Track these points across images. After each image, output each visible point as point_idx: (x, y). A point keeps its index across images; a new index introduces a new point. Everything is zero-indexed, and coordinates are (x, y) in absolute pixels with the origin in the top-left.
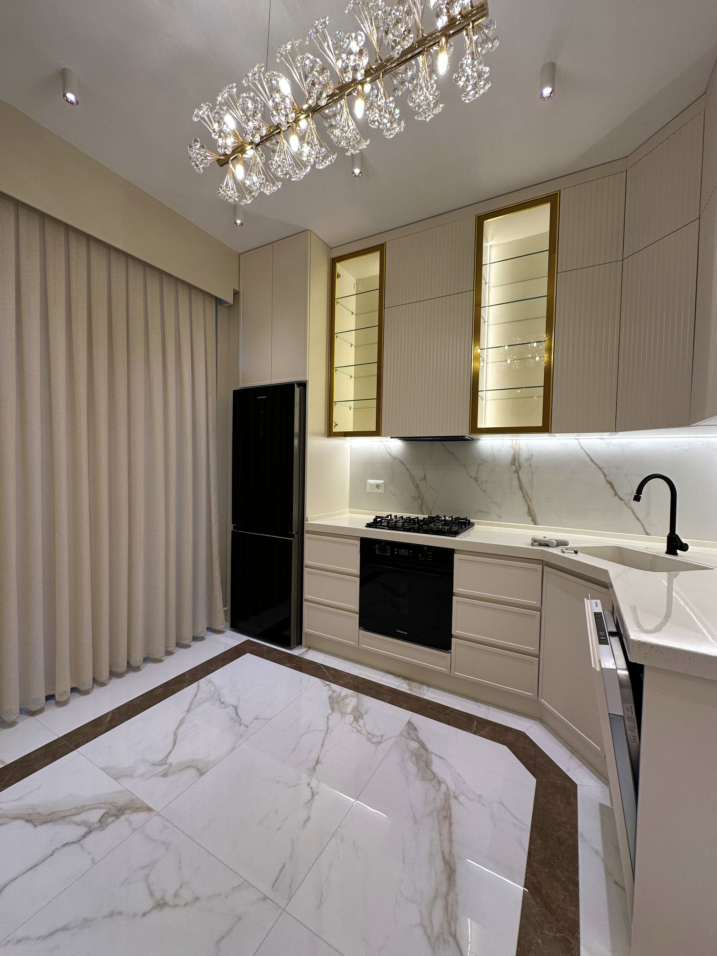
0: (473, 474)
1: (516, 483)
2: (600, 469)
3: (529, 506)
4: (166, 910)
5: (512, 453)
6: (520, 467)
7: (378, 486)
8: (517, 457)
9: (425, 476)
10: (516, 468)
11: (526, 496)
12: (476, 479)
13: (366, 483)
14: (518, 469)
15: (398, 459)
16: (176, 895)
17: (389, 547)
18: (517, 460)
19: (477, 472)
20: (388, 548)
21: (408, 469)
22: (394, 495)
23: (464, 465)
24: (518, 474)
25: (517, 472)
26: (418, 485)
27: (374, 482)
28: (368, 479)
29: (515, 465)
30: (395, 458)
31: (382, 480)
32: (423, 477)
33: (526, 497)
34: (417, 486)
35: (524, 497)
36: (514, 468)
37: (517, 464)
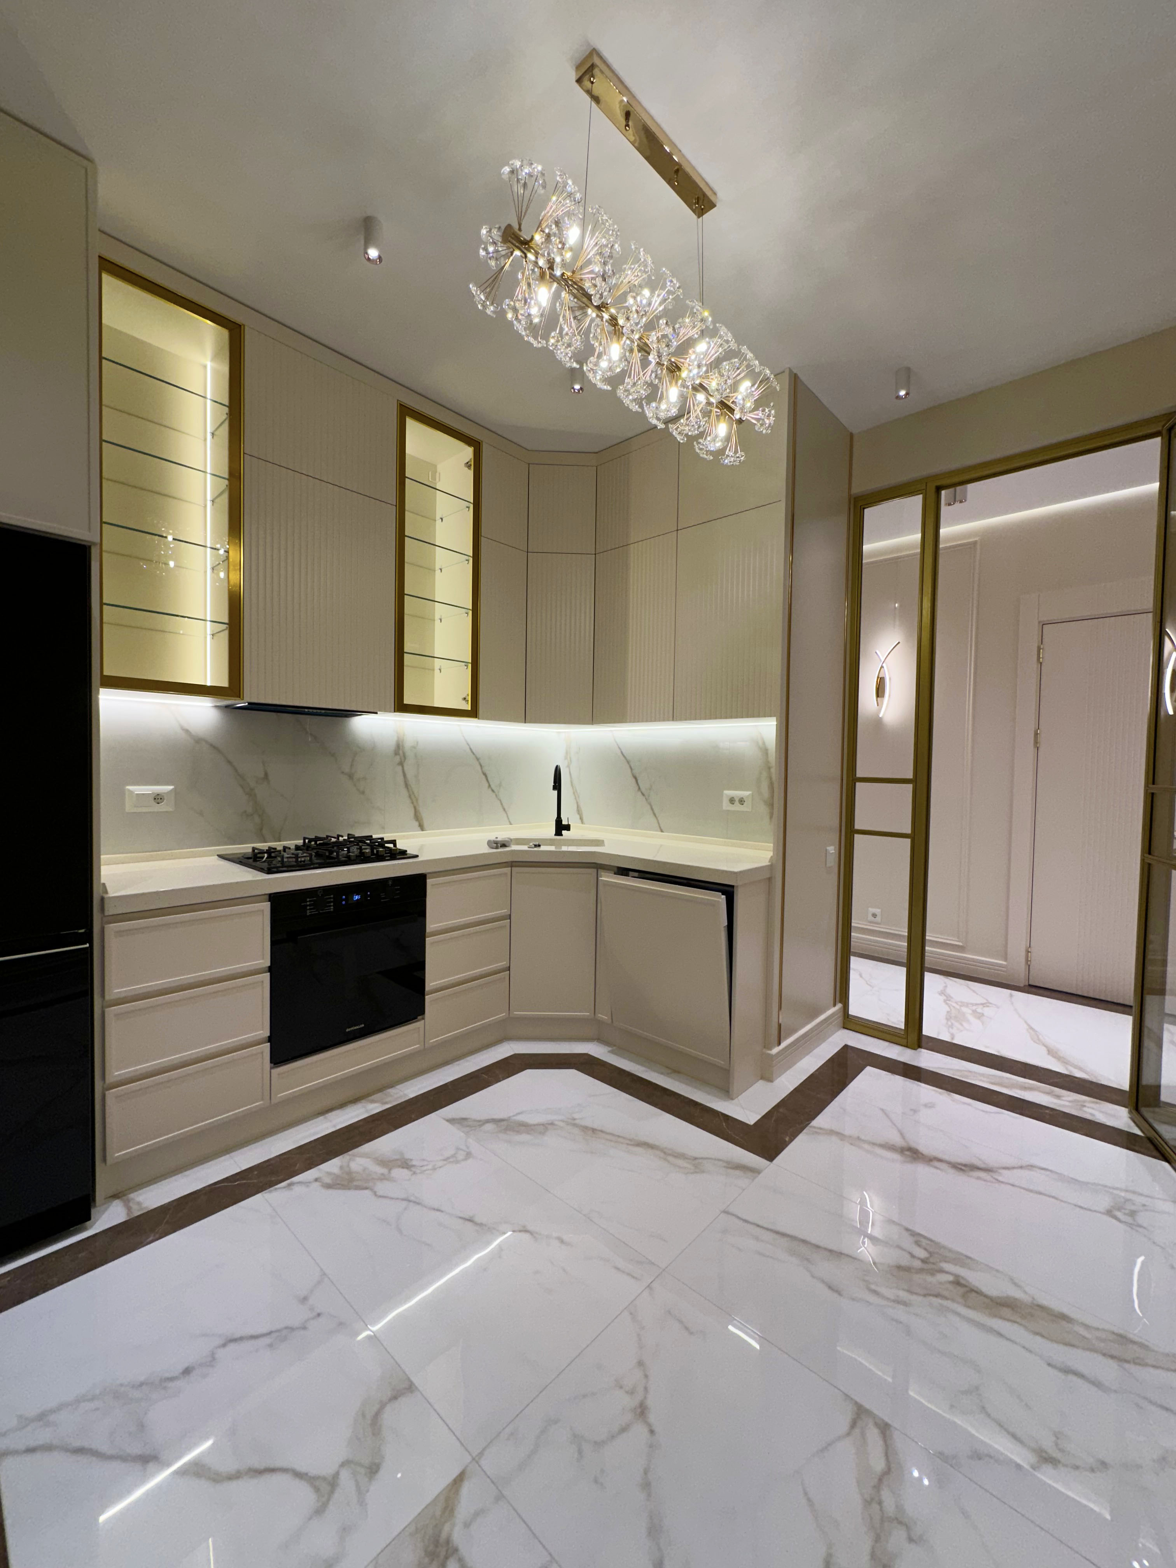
0: (347, 769)
1: (400, 779)
2: (478, 759)
3: (415, 808)
4: (649, 1402)
5: (395, 739)
6: (405, 758)
7: (158, 798)
8: (401, 743)
9: (266, 775)
10: (401, 759)
11: (412, 796)
12: (351, 776)
13: (122, 793)
14: (403, 758)
15: (206, 742)
16: (631, 1393)
17: (332, 896)
18: (401, 748)
19: (352, 765)
20: (331, 898)
21: (229, 762)
22: (201, 814)
23: (333, 755)
24: (403, 767)
25: (401, 764)
26: (252, 790)
27: (148, 790)
28: (128, 785)
29: (399, 754)
30: (198, 740)
31: (167, 784)
32: (262, 775)
33: (413, 799)
34: (251, 794)
35: (410, 797)
36: (397, 759)
37: (401, 752)
